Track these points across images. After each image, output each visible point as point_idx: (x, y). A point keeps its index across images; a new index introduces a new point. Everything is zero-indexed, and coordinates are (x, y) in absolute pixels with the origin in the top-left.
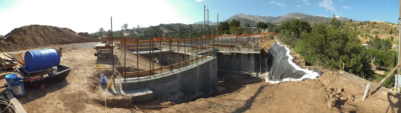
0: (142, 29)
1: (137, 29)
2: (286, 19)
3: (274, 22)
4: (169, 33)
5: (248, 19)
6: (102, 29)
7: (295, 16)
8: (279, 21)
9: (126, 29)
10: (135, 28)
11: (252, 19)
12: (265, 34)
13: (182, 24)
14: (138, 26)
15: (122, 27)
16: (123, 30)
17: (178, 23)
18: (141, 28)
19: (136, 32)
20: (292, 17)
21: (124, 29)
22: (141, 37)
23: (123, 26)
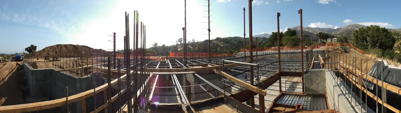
0: (198, 43)
1: (192, 43)
2: (345, 31)
3: (333, 33)
4: (225, 46)
5: (306, 31)
6: (156, 44)
7: (354, 27)
8: (339, 33)
9: (180, 43)
10: (190, 42)
11: (310, 31)
12: (332, 44)
13: (240, 37)
14: (193, 40)
15: (176, 42)
16: (177, 45)
17: (235, 36)
18: (196, 42)
19: (191, 46)
20: (351, 29)
21: (179, 43)
22: (196, 51)
23: (178, 40)
